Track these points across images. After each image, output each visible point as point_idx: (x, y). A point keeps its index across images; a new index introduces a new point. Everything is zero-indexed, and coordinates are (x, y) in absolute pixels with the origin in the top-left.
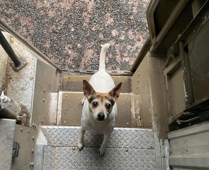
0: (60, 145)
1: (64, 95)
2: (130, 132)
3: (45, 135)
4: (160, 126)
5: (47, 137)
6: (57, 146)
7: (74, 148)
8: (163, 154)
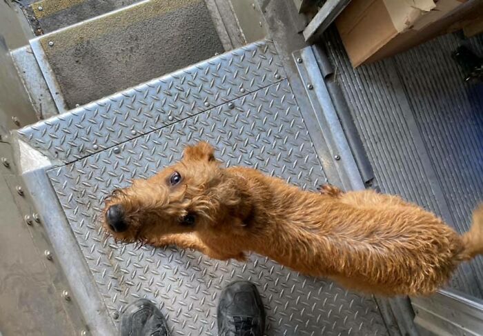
0: (83, 156)
1: (42, 44)
2: (224, 63)
3: (37, 148)
4: (283, 25)
5: (44, 149)
6: (76, 159)
7: (116, 149)
8: (307, 81)
